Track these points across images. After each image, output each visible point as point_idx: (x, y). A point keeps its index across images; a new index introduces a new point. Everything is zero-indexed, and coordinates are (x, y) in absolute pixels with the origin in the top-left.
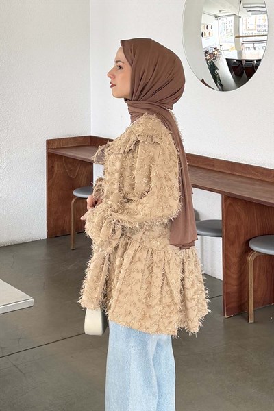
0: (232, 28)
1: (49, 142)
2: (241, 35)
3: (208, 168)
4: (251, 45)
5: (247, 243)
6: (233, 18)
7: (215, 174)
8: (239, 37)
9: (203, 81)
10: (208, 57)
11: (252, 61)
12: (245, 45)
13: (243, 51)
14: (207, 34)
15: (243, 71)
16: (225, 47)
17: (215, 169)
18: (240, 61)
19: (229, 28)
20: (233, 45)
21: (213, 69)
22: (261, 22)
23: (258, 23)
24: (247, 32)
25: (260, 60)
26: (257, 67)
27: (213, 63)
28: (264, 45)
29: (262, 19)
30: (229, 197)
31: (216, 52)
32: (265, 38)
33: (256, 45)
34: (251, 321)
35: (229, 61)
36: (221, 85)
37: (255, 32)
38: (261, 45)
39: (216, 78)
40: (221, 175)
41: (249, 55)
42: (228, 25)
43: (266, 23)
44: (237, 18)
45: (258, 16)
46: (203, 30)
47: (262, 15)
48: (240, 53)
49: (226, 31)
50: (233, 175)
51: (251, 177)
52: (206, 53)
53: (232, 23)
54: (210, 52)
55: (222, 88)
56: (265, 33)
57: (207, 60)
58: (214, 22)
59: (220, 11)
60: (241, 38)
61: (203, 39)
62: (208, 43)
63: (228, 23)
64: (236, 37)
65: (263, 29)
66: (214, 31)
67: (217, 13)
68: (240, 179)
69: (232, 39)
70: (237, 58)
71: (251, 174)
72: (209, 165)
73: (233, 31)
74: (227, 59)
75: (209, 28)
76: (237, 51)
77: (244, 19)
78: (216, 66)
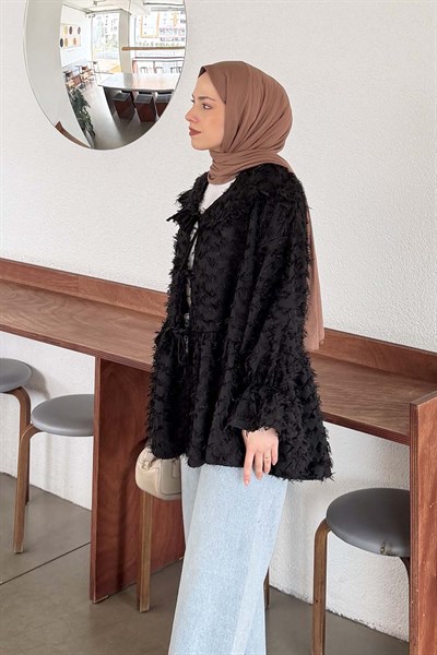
0: (117, 33)
2: (132, 45)
3: (66, 292)
4: (149, 65)
6: (117, 15)
8: (129, 49)
9: (59, 127)
10: (71, 83)
11: (149, 92)
12: (139, 64)
13: (135, 75)
14: (70, 42)
15: (134, 110)
16: (103, 65)
17: (80, 295)
18: (129, 92)
19: (110, 33)
20: (118, 62)
21: (79, 103)
22: (169, 23)
23: (161, 26)
24: (143, 41)
27: (79, 94)
28: (173, 65)
29: (169, 18)
31: (86, 75)
32: (181, 52)
33: (157, 64)
35: (108, 91)
36: (93, 133)
37: (156, 42)
38: (168, 66)
39: (85, 122)
40: (91, 309)
41: (148, 80)
42: (109, 27)
44: (125, 15)
45: (162, 13)
46: (63, 35)
47: (169, 13)
48: (129, 78)
49: (104, 38)
50: (114, 307)
51: (147, 311)
52: (68, 75)
53: (117, 24)
54: (76, 74)
55: (96, 142)
56: (176, 44)
57: (68, 88)
58: (85, 22)
59: (95, 3)
60: (132, 52)
61: (63, 51)
62: (71, 58)
63: (109, 22)
64: (124, 49)
66: (84, 38)
67: (89, 5)
68: (128, 318)
69: (116, 52)
70: (123, 87)
71: (153, 308)
72: (69, 288)
73: (117, 39)
74: (105, 88)
75: (75, 31)
76: (122, 74)
77: (139, 17)
78: (86, 98)
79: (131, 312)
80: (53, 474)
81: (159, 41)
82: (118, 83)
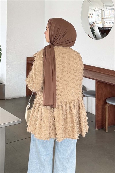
0: (101, 15)
1: (28, 58)
2: (104, 17)
4: (108, 22)
5: (105, 100)
6: (101, 11)
7: (93, 72)
8: (103, 18)
9: (89, 35)
10: (91, 26)
11: (108, 28)
12: (105, 22)
13: (105, 24)
14: (91, 17)
15: (105, 32)
16: (98, 22)
17: (93, 70)
18: (104, 28)
19: (99, 15)
20: (101, 21)
21: (93, 31)
22: (112, 12)
24: (106, 16)
25: (111, 28)
26: (110, 30)
27: (93, 28)
29: (112, 11)
30: (99, 82)
31: (94, 24)
32: (113, 19)
33: (110, 22)
34: (107, 131)
35: (99, 28)
36: (96, 37)
37: (109, 17)
38: (112, 22)
39: (94, 34)
40: (95, 73)
41: (107, 25)
42: (99, 14)
43: (114, 13)
44: (102, 11)
46: (89, 15)
47: (112, 10)
48: (103, 25)
50: (100, 73)
51: (107, 74)
52: (90, 24)
53: (101, 13)
54: (92, 24)
55: (96, 38)
56: (113, 17)
58: (93, 12)
59: (96, 8)
61: (89, 19)
62: (91, 21)
63: (99, 12)
65: (112, 16)
66: (93, 16)
67: (94, 9)
68: (103, 75)
69: (101, 19)
70: (102, 27)
71: (108, 73)
72: (91, 69)
73: (101, 16)
74: (98, 27)
75: (92, 14)
76: (102, 24)
77: (105, 11)
78: (94, 29)
79: (104, 74)
80: (88, 108)
81: (110, 17)
82: (101, 26)
